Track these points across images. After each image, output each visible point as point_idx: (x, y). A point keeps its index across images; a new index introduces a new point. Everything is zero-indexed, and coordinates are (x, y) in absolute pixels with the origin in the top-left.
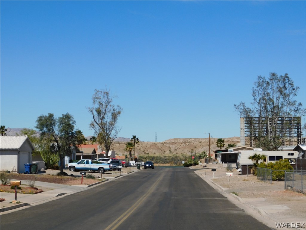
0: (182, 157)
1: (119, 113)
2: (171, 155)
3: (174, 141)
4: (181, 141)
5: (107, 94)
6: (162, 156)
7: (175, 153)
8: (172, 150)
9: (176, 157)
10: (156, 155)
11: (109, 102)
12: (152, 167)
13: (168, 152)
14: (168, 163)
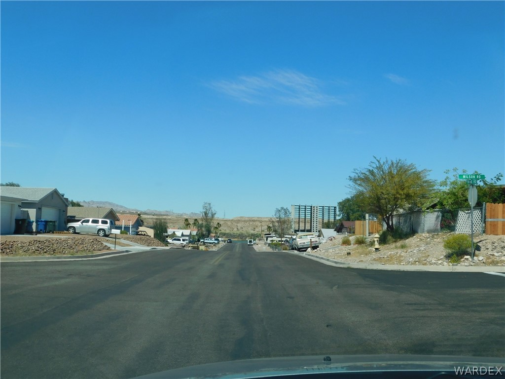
0: (246, 234)
1: (215, 214)
2: (238, 232)
3: (240, 219)
4: (246, 219)
5: (210, 204)
6: (232, 233)
7: (241, 231)
8: (239, 228)
9: (242, 234)
10: (227, 232)
11: (210, 208)
12: (231, 242)
13: (235, 229)
14: (236, 238)
